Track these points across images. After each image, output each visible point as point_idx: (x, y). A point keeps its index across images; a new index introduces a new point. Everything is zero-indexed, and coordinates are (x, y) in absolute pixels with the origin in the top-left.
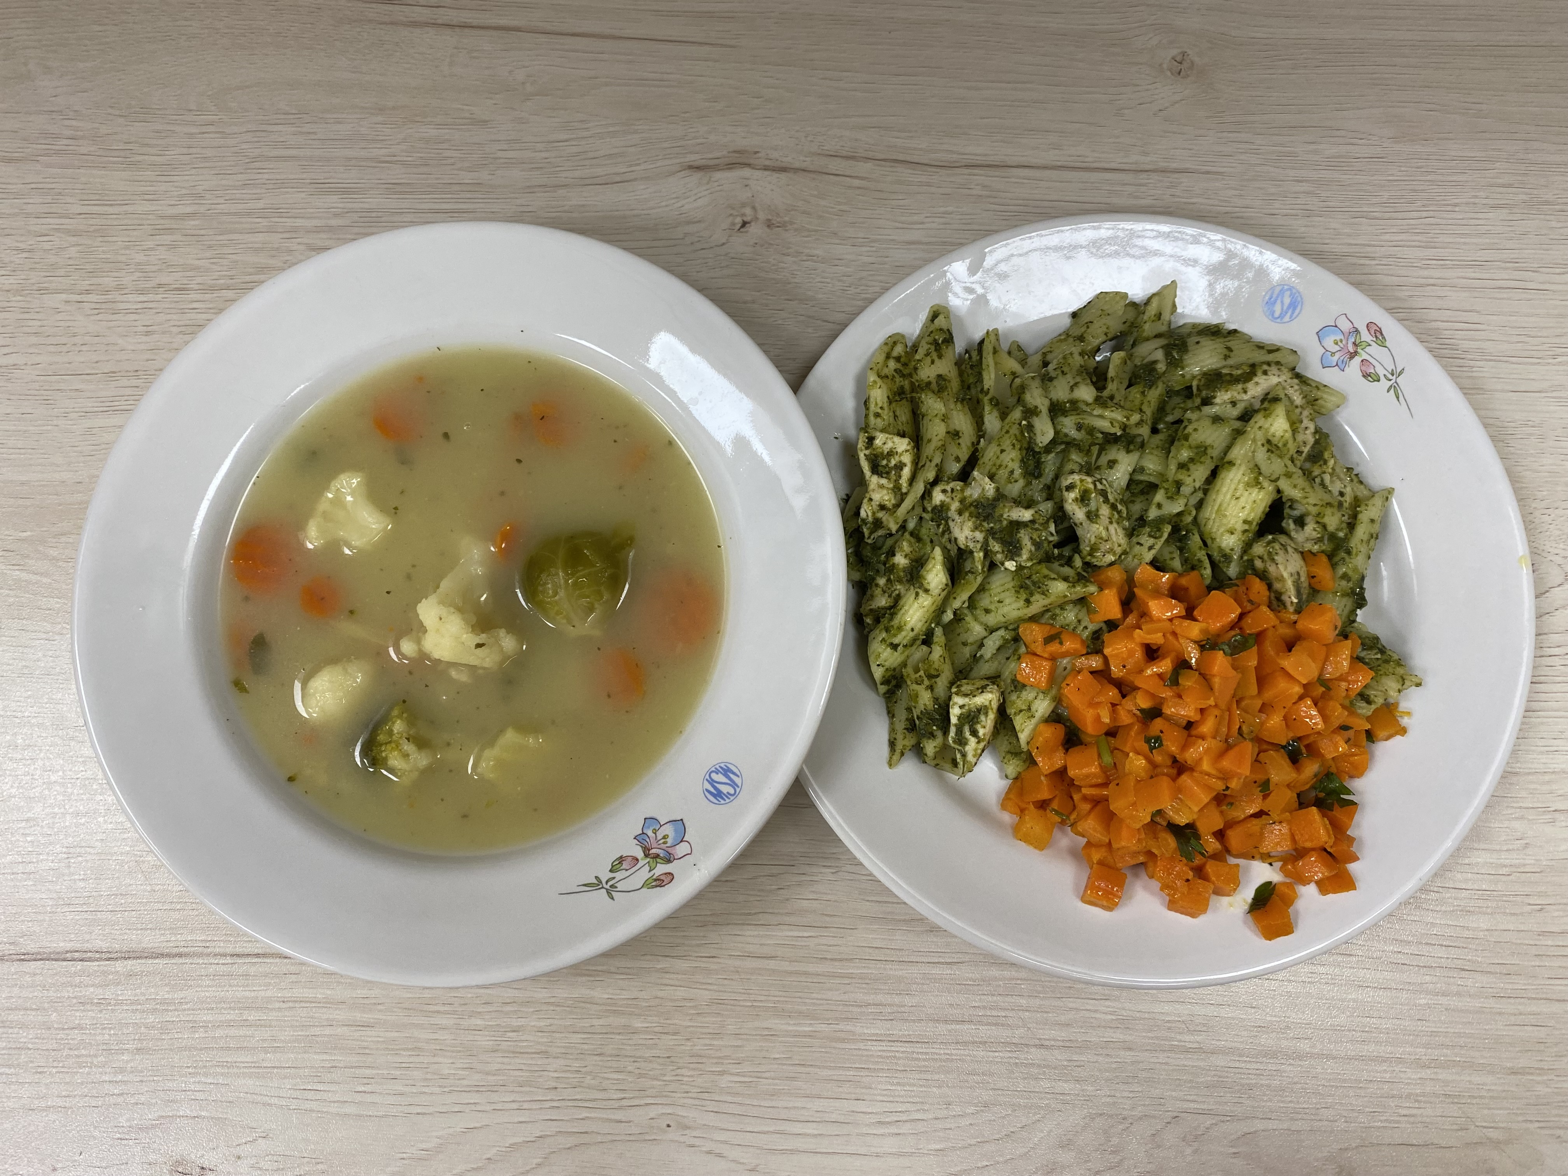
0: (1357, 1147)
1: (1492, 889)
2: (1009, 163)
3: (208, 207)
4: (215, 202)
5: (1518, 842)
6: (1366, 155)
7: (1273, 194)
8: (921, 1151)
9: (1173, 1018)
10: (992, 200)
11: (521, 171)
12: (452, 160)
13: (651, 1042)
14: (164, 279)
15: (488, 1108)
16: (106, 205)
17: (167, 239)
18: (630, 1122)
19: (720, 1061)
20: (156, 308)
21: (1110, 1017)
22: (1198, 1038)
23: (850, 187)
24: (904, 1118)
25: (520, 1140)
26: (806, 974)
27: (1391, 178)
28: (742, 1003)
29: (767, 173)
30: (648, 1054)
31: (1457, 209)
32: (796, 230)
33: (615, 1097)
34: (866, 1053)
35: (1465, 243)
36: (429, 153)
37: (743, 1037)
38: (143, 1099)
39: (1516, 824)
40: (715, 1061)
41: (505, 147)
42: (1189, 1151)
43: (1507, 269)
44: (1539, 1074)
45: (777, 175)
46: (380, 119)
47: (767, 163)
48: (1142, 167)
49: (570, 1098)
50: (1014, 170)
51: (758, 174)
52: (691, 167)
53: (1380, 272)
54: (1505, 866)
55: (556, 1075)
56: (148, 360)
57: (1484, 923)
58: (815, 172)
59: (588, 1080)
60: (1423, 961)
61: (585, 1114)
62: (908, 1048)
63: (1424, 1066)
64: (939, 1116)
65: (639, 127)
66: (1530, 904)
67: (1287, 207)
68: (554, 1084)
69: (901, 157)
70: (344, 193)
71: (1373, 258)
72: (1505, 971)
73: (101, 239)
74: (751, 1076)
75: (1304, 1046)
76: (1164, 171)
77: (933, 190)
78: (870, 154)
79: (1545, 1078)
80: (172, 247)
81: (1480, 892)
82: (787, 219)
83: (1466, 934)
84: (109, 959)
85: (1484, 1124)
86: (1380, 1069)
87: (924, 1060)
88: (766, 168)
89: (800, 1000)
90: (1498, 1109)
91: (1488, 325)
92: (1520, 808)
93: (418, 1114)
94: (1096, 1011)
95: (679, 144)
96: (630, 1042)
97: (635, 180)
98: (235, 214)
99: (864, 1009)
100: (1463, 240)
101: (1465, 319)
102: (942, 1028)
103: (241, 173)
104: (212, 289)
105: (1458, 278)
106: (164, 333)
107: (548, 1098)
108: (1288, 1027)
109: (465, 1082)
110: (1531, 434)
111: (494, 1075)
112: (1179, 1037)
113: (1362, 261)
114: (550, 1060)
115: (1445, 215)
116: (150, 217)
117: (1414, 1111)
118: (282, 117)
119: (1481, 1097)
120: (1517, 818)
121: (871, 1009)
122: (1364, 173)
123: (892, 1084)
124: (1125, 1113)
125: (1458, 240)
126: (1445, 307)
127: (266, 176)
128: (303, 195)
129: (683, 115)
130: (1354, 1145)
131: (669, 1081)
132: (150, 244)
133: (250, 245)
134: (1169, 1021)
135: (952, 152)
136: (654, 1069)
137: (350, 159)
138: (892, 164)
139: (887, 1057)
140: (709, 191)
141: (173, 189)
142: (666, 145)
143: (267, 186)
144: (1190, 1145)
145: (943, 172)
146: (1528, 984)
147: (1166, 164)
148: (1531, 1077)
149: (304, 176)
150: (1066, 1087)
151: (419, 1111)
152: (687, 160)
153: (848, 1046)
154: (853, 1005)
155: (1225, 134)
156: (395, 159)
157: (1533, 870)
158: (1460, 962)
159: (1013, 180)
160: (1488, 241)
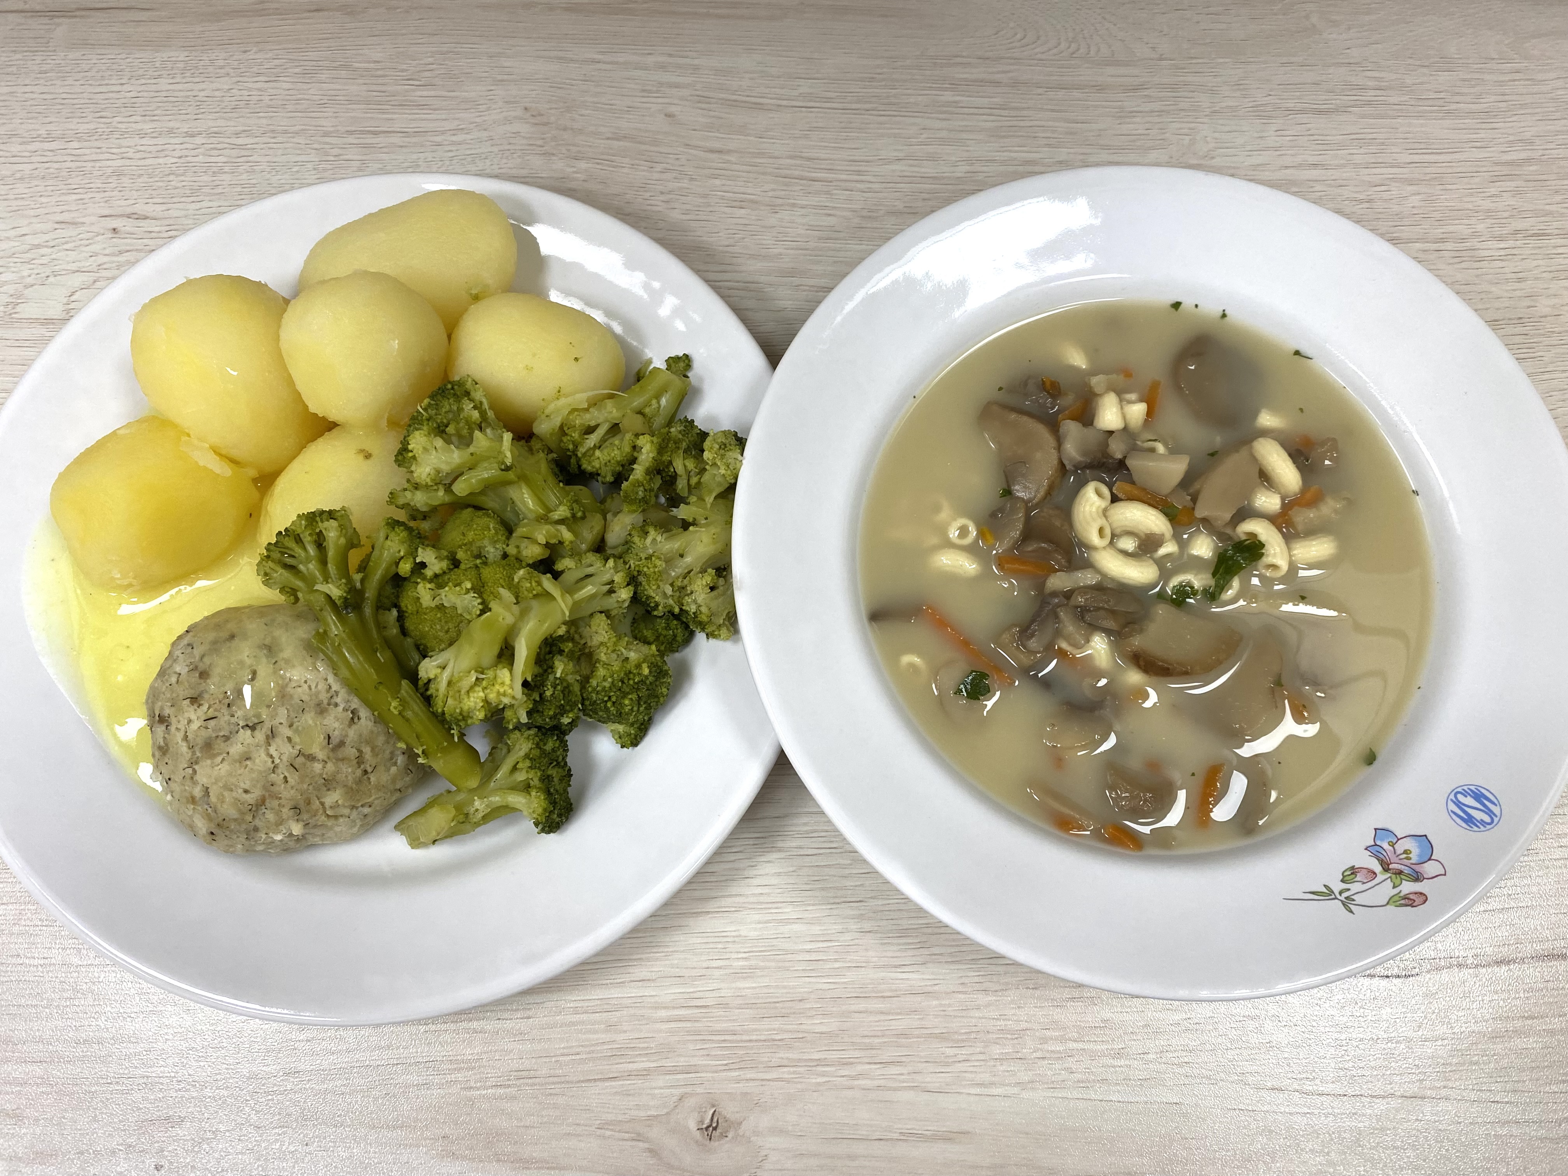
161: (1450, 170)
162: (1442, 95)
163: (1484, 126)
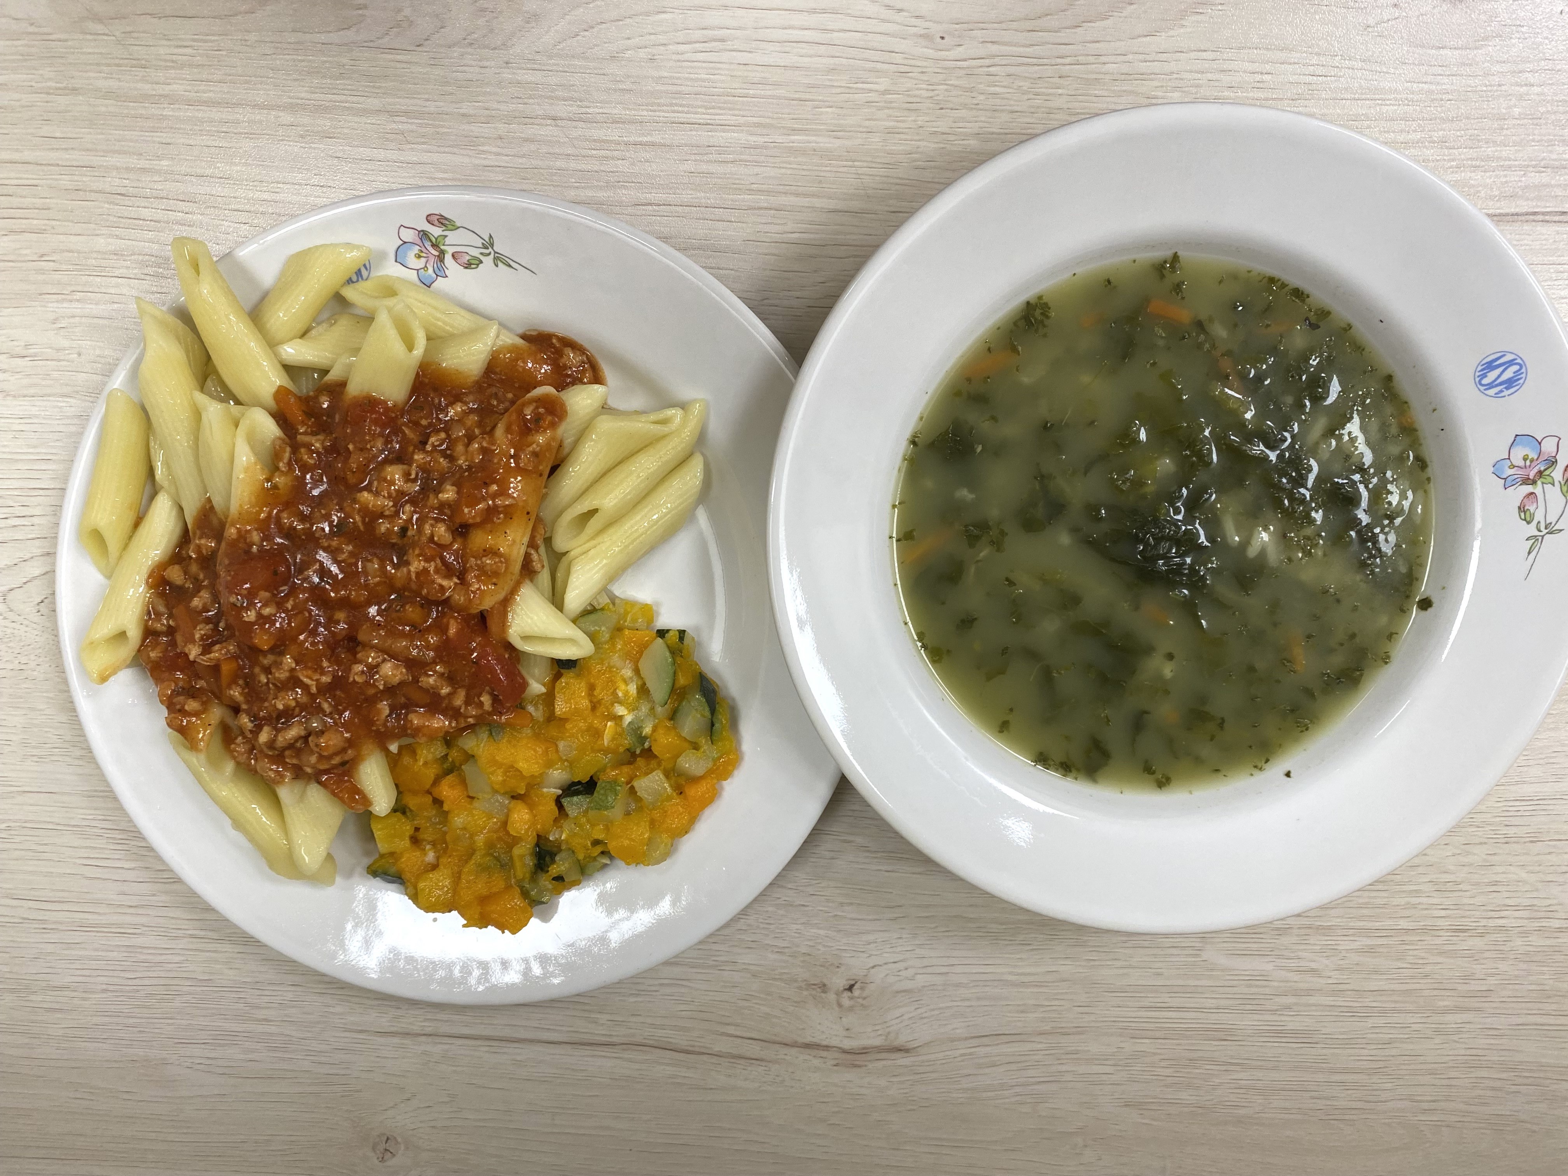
0: (236, 15)
1: (92, 278)
2: (569, 1047)
3: (1429, 1020)
4: (1421, 1025)
5: (62, 326)
6: (199, 1046)
7: (293, 1007)
8: (681, 11)
9: (420, 147)
10: (587, 1007)
11: (1089, 1051)
12: (1163, 1064)
13: (961, 125)
14: (1478, 943)
15: (1130, 57)
16: (1541, 1025)
17: (1475, 986)
18: (983, 42)
19: (889, 105)
20: (1487, 911)
21: (486, 148)
22: (394, 126)
23: (737, 1025)
24: (697, 45)
25: (1098, 24)
26: (797, 195)
27: (172, 1021)
28: (865, 164)
29: (824, 1043)
30: (963, 113)
31: (104, 987)
32: (796, 981)
33: (998, 68)
34: (736, 112)
35: (96, 950)
36: (1188, 1073)
37: (864, 130)
38: (1497, 68)
39: (66, 343)
40: (893, 105)
41: (1104, 1077)
42: (407, 12)
43: (55, 922)
44: (50, 88)
45: (814, 1040)
46: (1242, 1112)
47: (824, 1054)
48: (430, 1039)
49: (1046, 67)
50: (565, 1040)
51: (834, 1042)
52: (907, 1051)
53: (187, 922)
54: (78, 301)
55: (1060, 91)
56: (1495, 854)
57: (101, 243)
58: (775, 1043)
59: (1026, 85)
60: (164, 204)
61: (1029, 50)
62: (692, 117)
63: (165, 96)
64: (662, 48)
65: (961, 1096)
66: (54, 261)
67: (280, 993)
68: (1061, 81)
69: (682, 1056)
70: (1282, 1031)
71: (192, 936)
72: (81, 193)
73: (1547, 988)
74: (857, 89)
75: (287, 118)
76: (407, 1034)
77: (649, 1021)
78: (714, 1060)
79: (44, 84)
80: (1467, 978)
81: (103, 274)
82: (805, 993)
83: (118, 231)
84: (1535, 213)
85: (106, 38)
86: (211, 95)
87: (676, 105)
88: (827, 1048)
89: (804, 167)
90: (94, 53)
91: (75, 863)
92: (59, 360)
93: (1205, 51)
94: (499, 154)
95: (919, 1076)
96: (981, 124)
97: (966, 1039)
98: (1400, 1012)
99: (737, 157)
100: (96, 953)
101: (99, 870)
102: (656, 138)
103: (1393, 1056)
104: (1425, 930)
105: (105, 914)
106: (1477, 884)
107: (1068, 67)
108: (302, 136)
109: (1156, 83)
110: (34, 747)
111: (1124, 91)
112: (414, 127)
113: (202, 933)
114: (1065, 106)
115: (116, 981)
116: (1493, 1011)
117: (176, 51)
118: (1347, 1117)
119: (108, 65)
120: (64, 349)
121: (731, 157)
122: (200, 1027)
123: (709, 80)
124: (469, 50)
125: (103, 954)
126: (119, 883)
127: (1365, 1052)
128: (1324, 1031)
129: (915, 1107)
130: (239, 17)
131: (942, 84)
132: (1492, 981)
133: (1385, 977)
134: (423, 143)
135: (630, 1060)
136: (957, 96)
137: (1275, 1068)
138: (691, 1049)
139: (713, 108)
140: (888, 1025)
141: (1466, 1040)
142: (934, 1075)
143: (1364, 1041)
144: (405, 17)
145: (638, 1039)
146: (57, 180)
147: (405, 1042)
148: (58, 85)
149: (1324, 1051)
150: (529, 77)
151: (1204, 54)
152: (912, 1059)
153: (755, 120)
154: (749, 161)
155: (343, 1072)
156: (1224, 1068)
157: (48, 296)
158: (127, 203)
159: (564, 1028)
160: (73, 952)
161: (1529, 1005)
162: (1514, 1088)
163: (1480, 1052)
